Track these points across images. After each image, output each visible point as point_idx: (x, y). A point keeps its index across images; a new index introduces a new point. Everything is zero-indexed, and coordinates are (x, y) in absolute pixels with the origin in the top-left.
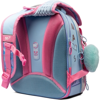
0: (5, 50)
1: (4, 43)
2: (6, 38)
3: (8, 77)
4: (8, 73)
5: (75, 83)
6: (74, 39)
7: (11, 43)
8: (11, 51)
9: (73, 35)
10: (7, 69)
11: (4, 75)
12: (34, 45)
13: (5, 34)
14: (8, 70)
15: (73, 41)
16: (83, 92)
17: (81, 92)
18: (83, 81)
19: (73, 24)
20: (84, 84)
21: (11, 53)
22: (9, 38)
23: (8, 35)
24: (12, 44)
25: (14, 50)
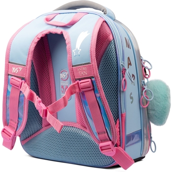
0: (10, 89)
1: (9, 76)
2: (14, 69)
3: (11, 136)
4: (11, 127)
5: (132, 140)
6: (130, 64)
7: (22, 79)
8: (20, 91)
9: (129, 58)
10: (11, 120)
11: (5, 131)
12: (61, 75)
13: (13, 63)
14: (12, 122)
15: (128, 68)
16: (146, 156)
17: (143, 156)
18: (145, 136)
19: (127, 38)
20: (148, 141)
21: (21, 94)
22: (19, 69)
23: (18, 64)
24: (23, 81)
25: (26, 90)
